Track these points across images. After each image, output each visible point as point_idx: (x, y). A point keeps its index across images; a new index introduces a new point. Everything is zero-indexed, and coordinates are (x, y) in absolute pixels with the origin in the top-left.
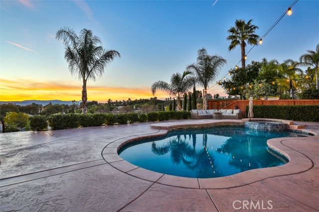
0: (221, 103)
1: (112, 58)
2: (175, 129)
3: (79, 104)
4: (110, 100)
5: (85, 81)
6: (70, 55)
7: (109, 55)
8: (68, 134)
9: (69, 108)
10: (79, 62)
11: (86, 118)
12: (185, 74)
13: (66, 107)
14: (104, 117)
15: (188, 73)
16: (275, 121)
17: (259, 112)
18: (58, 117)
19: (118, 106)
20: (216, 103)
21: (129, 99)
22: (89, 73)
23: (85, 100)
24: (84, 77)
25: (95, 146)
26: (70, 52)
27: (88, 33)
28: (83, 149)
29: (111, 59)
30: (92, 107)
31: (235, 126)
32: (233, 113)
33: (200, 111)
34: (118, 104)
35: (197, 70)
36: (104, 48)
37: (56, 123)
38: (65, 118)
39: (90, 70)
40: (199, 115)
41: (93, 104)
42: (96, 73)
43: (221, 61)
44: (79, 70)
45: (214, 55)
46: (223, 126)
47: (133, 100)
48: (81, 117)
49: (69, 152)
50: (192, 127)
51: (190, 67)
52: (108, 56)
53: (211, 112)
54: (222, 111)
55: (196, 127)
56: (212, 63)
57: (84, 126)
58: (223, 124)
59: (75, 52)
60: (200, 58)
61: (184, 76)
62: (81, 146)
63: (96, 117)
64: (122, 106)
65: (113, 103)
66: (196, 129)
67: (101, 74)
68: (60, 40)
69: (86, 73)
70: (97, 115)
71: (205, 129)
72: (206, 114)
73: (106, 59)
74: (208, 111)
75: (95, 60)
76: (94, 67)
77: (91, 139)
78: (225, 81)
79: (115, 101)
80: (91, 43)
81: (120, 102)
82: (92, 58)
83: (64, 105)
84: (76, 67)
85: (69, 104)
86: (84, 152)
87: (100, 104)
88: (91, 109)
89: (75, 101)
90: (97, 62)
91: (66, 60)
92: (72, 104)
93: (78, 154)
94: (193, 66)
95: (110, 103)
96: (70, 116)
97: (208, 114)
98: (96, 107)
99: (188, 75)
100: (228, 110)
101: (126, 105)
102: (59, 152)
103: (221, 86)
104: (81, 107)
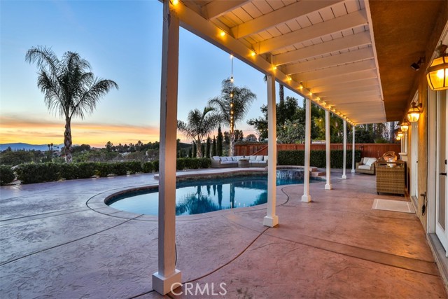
0: (251, 147)
1: (106, 89)
2: (183, 179)
3: (60, 150)
4: (109, 143)
5: (68, 120)
6: (46, 82)
7: (103, 86)
8: (46, 188)
9: (42, 155)
10: (61, 93)
11: (70, 168)
12: (206, 111)
13: (38, 154)
14: (95, 166)
15: (211, 109)
16: (298, 168)
17: (291, 159)
18: (31, 167)
19: (122, 152)
20: (246, 147)
21: (139, 142)
22: (74, 109)
23: (68, 144)
24: (67, 114)
25: (80, 198)
26: (46, 78)
27: (73, 56)
28: (64, 200)
29: (105, 91)
30: (80, 154)
31: (258, 175)
32: (263, 160)
33: (223, 158)
34: (122, 149)
35: (222, 106)
36: (95, 76)
37: (27, 175)
38: (41, 168)
39: (76, 104)
40: (222, 163)
41: (83, 150)
42: (85, 109)
43: (250, 95)
44: (60, 103)
45: (243, 87)
46: (244, 176)
47: (145, 143)
48: (63, 166)
49: (48, 204)
50: (205, 177)
51: (213, 101)
52: (101, 87)
53: (238, 158)
54: (252, 157)
55: (210, 176)
56: (240, 98)
57: (68, 178)
58: (244, 173)
59: (54, 79)
60: (225, 91)
61: (205, 113)
62: (63, 198)
63: (84, 167)
64: (128, 151)
65: (114, 148)
66: (209, 179)
67: (92, 109)
68: (31, 63)
69: (70, 108)
70: (86, 165)
71: (221, 178)
72: (231, 162)
73: (99, 91)
74: (234, 158)
75: (83, 92)
76: (82, 100)
77: (77, 192)
78: (257, 120)
79: (118, 145)
80: (78, 68)
81: (126, 146)
82: (78, 88)
83: (33, 151)
84: (55, 99)
85: (43, 150)
86: (66, 203)
87: (94, 150)
88: (79, 157)
89: (52, 145)
90: (86, 94)
91: (40, 90)
92: (47, 149)
93: (60, 204)
94: (217, 101)
95: (109, 147)
96: (47, 165)
97: (234, 162)
98: (88, 153)
99: (210, 112)
100: (258, 157)
101: (135, 151)
102: (37, 203)
103: (253, 126)
104: (63, 155)
